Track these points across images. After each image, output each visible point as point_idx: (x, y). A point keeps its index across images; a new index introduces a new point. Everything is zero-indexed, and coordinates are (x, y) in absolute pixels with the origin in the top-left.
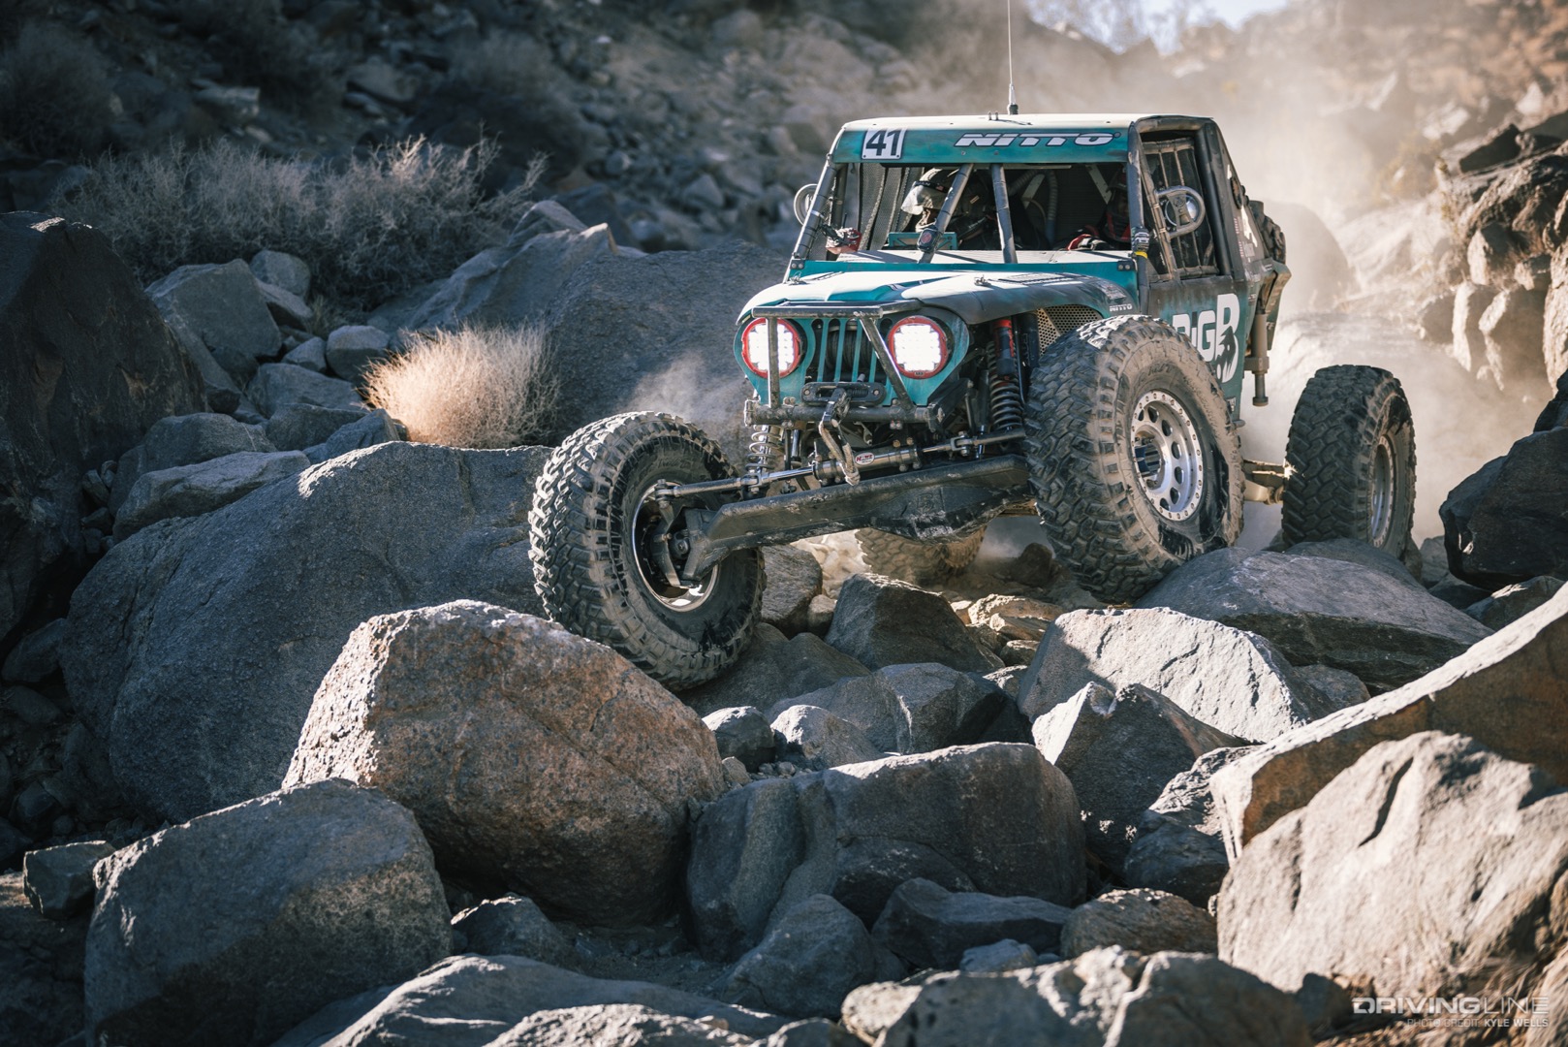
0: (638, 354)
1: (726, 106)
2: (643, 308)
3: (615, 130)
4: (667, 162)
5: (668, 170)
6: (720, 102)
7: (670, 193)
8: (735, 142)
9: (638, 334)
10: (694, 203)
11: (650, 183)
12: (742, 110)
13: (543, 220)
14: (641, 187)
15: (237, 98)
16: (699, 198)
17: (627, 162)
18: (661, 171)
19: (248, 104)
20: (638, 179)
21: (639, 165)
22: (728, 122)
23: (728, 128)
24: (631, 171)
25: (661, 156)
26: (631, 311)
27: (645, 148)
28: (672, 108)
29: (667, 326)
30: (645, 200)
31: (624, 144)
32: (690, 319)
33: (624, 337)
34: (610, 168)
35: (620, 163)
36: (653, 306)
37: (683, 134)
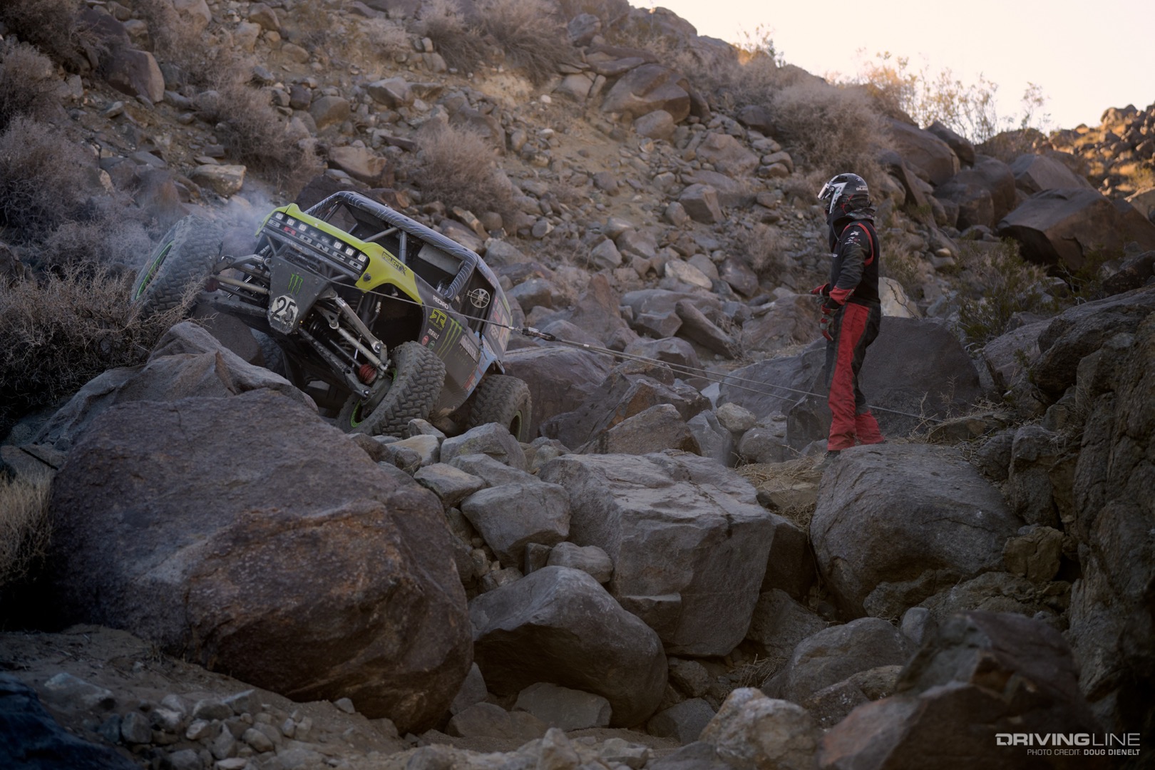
0: (128, 505)
1: (638, 184)
2: (144, 458)
3: (543, 202)
4: (581, 228)
5: (582, 235)
6: (632, 181)
7: (580, 252)
8: (642, 213)
9: (132, 485)
10: (597, 261)
11: (566, 245)
12: (651, 188)
13: (178, 340)
14: (557, 247)
15: (226, 174)
16: (601, 257)
17: (550, 228)
18: (577, 235)
19: (234, 178)
20: (555, 241)
21: (559, 230)
22: (638, 197)
23: (637, 202)
24: (552, 235)
25: (579, 223)
26: (130, 461)
27: (566, 216)
28: (596, 185)
29: (163, 477)
30: (558, 259)
31: (550, 213)
32: (188, 470)
33: (117, 487)
34: (536, 232)
35: (545, 228)
36: (154, 457)
37: (601, 206)
